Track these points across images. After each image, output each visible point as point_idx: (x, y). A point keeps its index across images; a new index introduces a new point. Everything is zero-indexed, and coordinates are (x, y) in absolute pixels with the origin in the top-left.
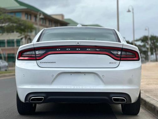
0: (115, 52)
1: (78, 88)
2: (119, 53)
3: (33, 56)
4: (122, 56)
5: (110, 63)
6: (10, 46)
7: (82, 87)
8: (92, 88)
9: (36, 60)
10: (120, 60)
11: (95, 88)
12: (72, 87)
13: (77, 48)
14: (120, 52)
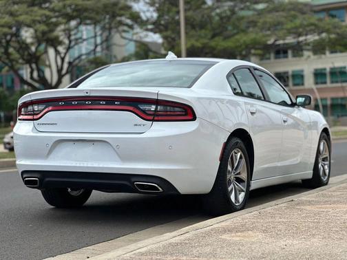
0: (146, 107)
1: (82, 165)
2: (153, 108)
4: (157, 113)
5: (136, 125)
6: (337, 82)
8: (106, 165)
9: (34, 120)
10: (153, 120)
11: (105, 166)
13: (87, 101)
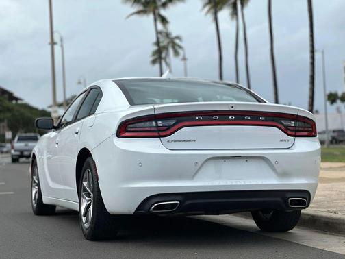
0: (286, 123)
3: (152, 129)
4: (297, 129)
5: (281, 141)
7: (244, 182)
9: (160, 136)
10: (295, 136)
12: (229, 183)
13: (230, 115)
14: (293, 122)
